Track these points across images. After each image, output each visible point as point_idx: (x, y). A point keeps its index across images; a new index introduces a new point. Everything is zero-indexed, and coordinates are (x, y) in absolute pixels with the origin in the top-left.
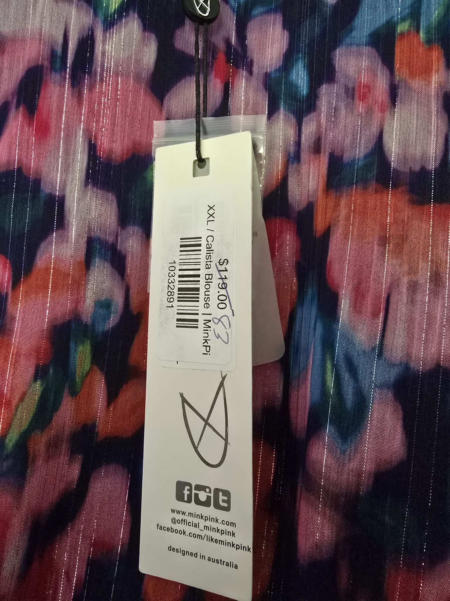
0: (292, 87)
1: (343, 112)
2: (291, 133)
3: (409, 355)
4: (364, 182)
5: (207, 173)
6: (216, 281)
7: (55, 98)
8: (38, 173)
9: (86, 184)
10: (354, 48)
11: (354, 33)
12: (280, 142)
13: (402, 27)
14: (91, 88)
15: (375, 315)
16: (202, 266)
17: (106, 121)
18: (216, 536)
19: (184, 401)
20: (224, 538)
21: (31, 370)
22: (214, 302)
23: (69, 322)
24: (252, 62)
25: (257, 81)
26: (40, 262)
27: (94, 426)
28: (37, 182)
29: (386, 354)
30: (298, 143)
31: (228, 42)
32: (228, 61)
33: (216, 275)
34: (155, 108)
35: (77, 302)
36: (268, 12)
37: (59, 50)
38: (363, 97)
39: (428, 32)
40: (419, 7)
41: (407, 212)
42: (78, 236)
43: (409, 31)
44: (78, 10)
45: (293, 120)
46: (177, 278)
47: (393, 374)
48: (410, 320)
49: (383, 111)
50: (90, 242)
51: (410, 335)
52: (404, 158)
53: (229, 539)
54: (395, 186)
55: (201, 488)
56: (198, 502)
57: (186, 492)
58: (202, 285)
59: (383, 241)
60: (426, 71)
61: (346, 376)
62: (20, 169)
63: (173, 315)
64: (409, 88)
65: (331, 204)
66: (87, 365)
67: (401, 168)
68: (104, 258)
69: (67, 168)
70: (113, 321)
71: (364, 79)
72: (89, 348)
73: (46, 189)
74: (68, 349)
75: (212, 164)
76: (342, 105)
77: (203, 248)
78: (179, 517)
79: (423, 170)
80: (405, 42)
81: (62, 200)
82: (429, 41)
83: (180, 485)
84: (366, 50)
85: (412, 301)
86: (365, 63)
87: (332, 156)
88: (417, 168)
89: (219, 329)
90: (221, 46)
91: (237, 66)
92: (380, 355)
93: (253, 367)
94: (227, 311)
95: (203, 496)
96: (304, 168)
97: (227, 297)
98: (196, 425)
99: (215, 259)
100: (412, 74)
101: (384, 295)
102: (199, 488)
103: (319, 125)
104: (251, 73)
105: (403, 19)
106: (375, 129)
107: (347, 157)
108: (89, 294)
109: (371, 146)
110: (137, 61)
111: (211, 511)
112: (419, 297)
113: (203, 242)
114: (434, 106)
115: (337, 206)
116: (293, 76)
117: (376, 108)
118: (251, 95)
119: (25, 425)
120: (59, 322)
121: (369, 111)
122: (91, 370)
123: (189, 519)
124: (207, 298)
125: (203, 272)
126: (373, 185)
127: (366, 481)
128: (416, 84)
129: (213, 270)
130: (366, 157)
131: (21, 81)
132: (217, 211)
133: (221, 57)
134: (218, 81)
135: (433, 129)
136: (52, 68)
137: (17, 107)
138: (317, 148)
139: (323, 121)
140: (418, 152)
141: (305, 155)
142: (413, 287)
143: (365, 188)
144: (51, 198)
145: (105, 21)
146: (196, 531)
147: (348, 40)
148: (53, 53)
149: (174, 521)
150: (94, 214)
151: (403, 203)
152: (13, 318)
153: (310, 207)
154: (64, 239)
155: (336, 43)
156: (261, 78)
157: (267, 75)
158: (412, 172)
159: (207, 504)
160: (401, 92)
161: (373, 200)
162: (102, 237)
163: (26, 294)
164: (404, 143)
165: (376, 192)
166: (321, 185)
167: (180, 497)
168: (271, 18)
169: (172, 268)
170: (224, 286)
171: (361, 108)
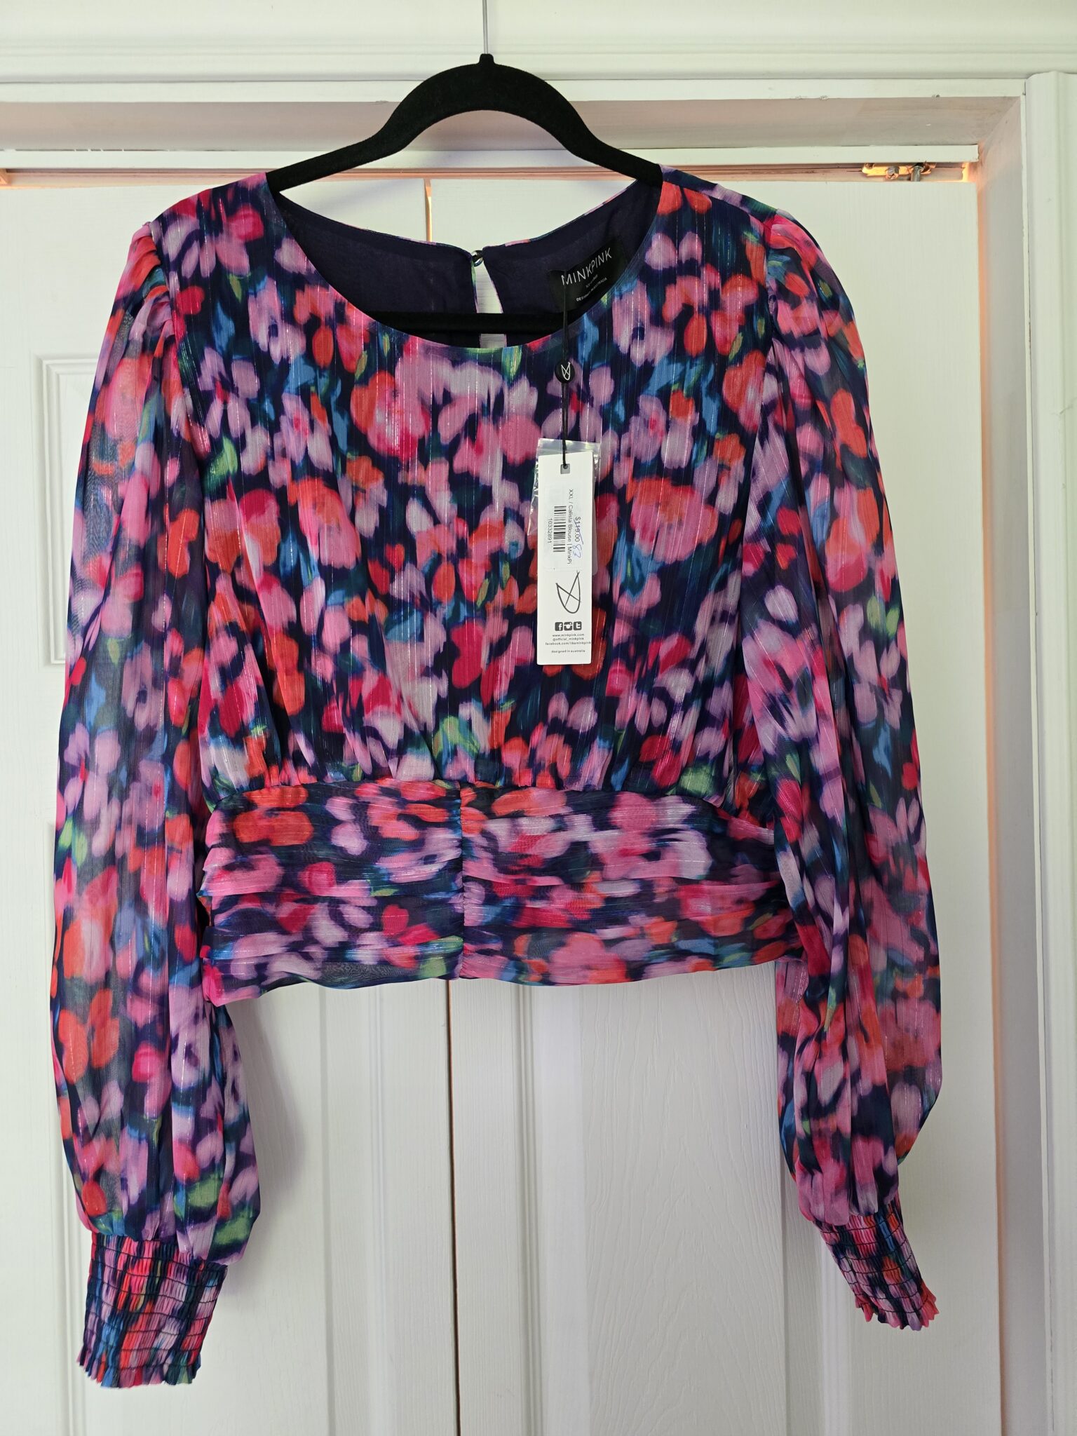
0: (616, 416)
1: (642, 434)
2: (615, 443)
3: (665, 558)
4: (650, 474)
5: (569, 472)
6: (574, 528)
7: (485, 431)
8: (478, 474)
9: (503, 478)
10: (650, 397)
11: (650, 388)
12: (609, 449)
13: (674, 388)
14: (503, 424)
15: (652, 540)
16: (567, 521)
17: (512, 442)
18: (576, 641)
19: (558, 586)
20: (579, 641)
21: (484, 574)
22: (573, 538)
23: (498, 552)
24: (593, 398)
25: (595, 411)
26: (482, 522)
27: (513, 606)
28: (478, 478)
29: (655, 558)
30: (619, 450)
31: (578, 386)
32: (579, 399)
33: (574, 525)
34: (537, 431)
35: (502, 541)
36: (602, 366)
37: (486, 403)
38: (653, 427)
39: (688, 391)
40: (684, 376)
41: (670, 489)
42: (499, 507)
43: (678, 390)
44: (494, 377)
45: (617, 436)
46: (553, 528)
47: (658, 567)
48: (667, 541)
49: (662, 436)
50: (506, 510)
51: (666, 548)
52: (670, 462)
53: (581, 641)
54: (665, 477)
55: (568, 623)
56: (566, 629)
57: (560, 626)
58: (567, 530)
59: (658, 504)
60: (685, 414)
61: (636, 568)
62: (468, 472)
63: (552, 546)
64: (675, 423)
65: (634, 485)
66: (508, 575)
67: (668, 467)
68: (513, 519)
69: (492, 470)
70: (519, 553)
71: (654, 416)
72: (508, 566)
73: (482, 483)
74: (498, 566)
75: (572, 468)
76: (642, 430)
77: (567, 512)
78: (557, 637)
79: (679, 467)
80: (676, 396)
81: (490, 488)
82: (688, 396)
83: (557, 624)
84: (655, 399)
85: (669, 533)
86: (654, 407)
87: (636, 458)
88: (677, 467)
89: (576, 551)
90: (574, 388)
91: (584, 402)
92: (652, 559)
93: (593, 576)
94: (580, 542)
95: (568, 626)
96: (622, 464)
97: (580, 535)
98: (564, 596)
99: (573, 517)
100: (678, 415)
101: (656, 531)
102: (566, 623)
103: (630, 440)
104: (592, 405)
105: (675, 383)
106: (657, 447)
107: (643, 461)
108: (506, 538)
109: (655, 454)
110: (527, 405)
111: (573, 631)
112: (672, 531)
113: (567, 509)
114: (688, 433)
115: (637, 486)
116: (617, 409)
117: (659, 434)
118: (592, 419)
119: (484, 598)
120: (494, 552)
121: (655, 435)
122: (510, 578)
123: (562, 637)
124: (570, 536)
125: (567, 524)
126: (655, 476)
127: (643, 613)
128: (679, 420)
129: (573, 523)
130: (652, 461)
131: (466, 423)
132: (574, 493)
133: (575, 396)
134: (573, 411)
135: (687, 446)
136: (483, 415)
137: (465, 437)
138: (629, 454)
139: (632, 438)
140: (678, 458)
141: (622, 457)
142: (670, 527)
143: (651, 478)
144: (485, 487)
145: (508, 382)
146: (566, 641)
147: (647, 392)
148: (483, 406)
149: (554, 640)
150: (506, 495)
151: (669, 486)
152: (471, 550)
153: (625, 487)
154: (493, 509)
155: (639, 392)
156: (598, 408)
157: (601, 407)
158: (674, 469)
159: (570, 629)
160: (671, 425)
161: (654, 483)
162: (512, 507)
163: (476, 538)
164: (671, 453)
165: (656, 479)
166: (630, 475)
167: (557, 629)
168: (604, 369)
169: (550, 522)
170: (578, 530)
171: (651, 432)
